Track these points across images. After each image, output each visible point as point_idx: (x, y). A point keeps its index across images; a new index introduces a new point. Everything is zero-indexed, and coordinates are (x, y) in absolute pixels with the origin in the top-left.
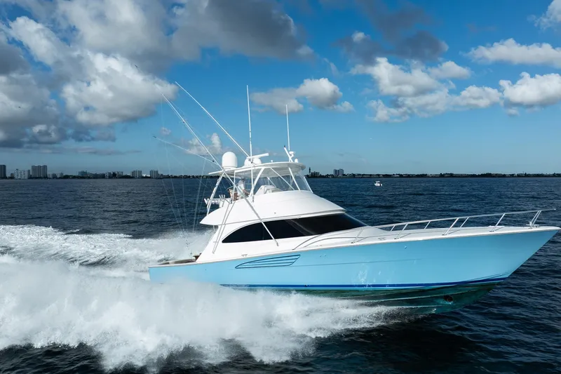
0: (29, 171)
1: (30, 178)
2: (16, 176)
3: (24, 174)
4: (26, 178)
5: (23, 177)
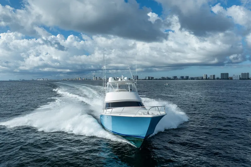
0: (240, 76)
1: (240, 79)
2: (233, 78)
3: (237, 77)
4: (238, 79)
5: (237, 79)
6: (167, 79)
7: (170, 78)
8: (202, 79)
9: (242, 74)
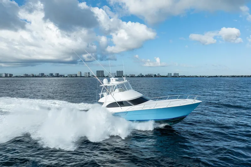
2: (109, 76)
6: (32, 77)
7: (35, 76)
8: (76, 76)
9: (117, 72)
